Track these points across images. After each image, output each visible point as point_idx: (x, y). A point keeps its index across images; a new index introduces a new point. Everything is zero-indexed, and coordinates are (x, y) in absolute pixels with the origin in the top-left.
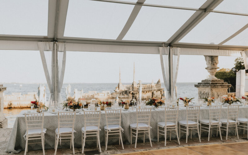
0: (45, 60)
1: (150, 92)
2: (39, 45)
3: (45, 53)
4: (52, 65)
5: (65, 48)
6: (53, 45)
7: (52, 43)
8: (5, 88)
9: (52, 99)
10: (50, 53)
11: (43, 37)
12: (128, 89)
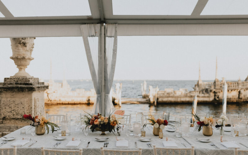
0: (89, 49)
1: (236, 91)
2: (81, 29)
3: (90, 39)
4: (99, 56)
5: (116, 31)
6: (99, 28)
7: (99, 25)
8: (47, 87)
9: (98, 103)
10: (96, 39)
11: (86, 18)
12: (209, 87)
